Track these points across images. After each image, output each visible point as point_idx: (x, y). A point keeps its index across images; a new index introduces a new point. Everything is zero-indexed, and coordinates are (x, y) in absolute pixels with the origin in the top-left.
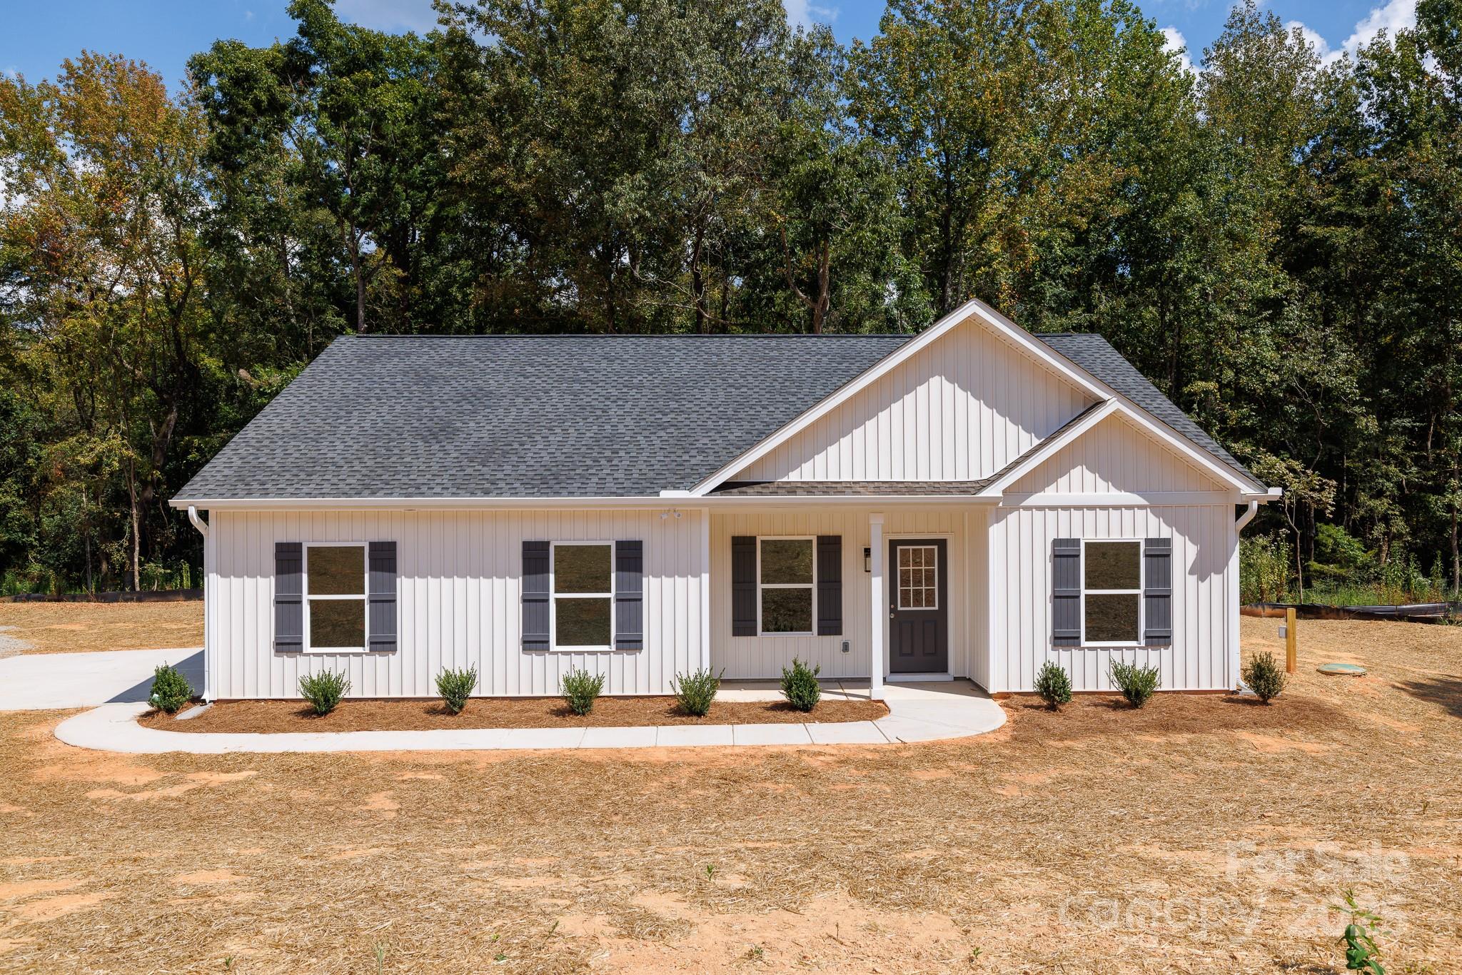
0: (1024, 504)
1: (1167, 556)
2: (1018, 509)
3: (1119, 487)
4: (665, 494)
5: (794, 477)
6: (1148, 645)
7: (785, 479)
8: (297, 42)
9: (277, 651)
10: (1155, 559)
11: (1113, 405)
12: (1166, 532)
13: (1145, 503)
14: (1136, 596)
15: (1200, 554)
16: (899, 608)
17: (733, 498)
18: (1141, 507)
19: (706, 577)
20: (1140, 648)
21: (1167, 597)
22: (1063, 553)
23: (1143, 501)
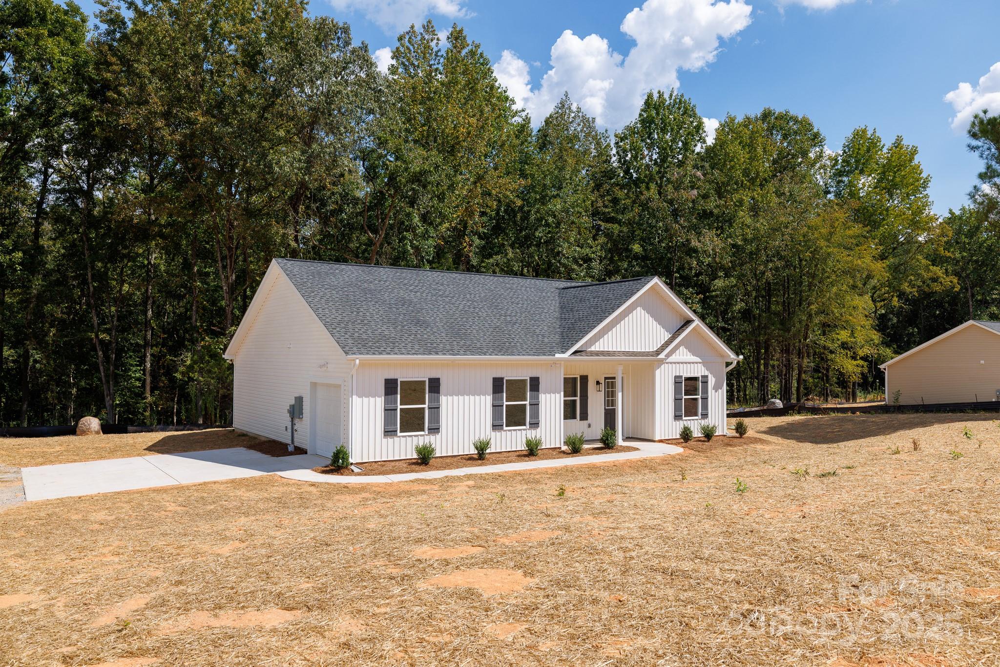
0: (666, 361)
1: (707, 382)
2: (664, 363)
3: (694, 354)
4: (557, 355)
5: (593, 349)
6: (701, 418)
7: (590, 350)
9: (385, 435)
10: (703, 383)
11: (697, 322)
12: (707, 373)
14: (698, 398)
15: (716, 381)
16: (607, 408)
17: (577, 358)
18: (700, 363)
19: (562, 393)
21: (707, 398)
22: (677, 380)
23: (700, 361)
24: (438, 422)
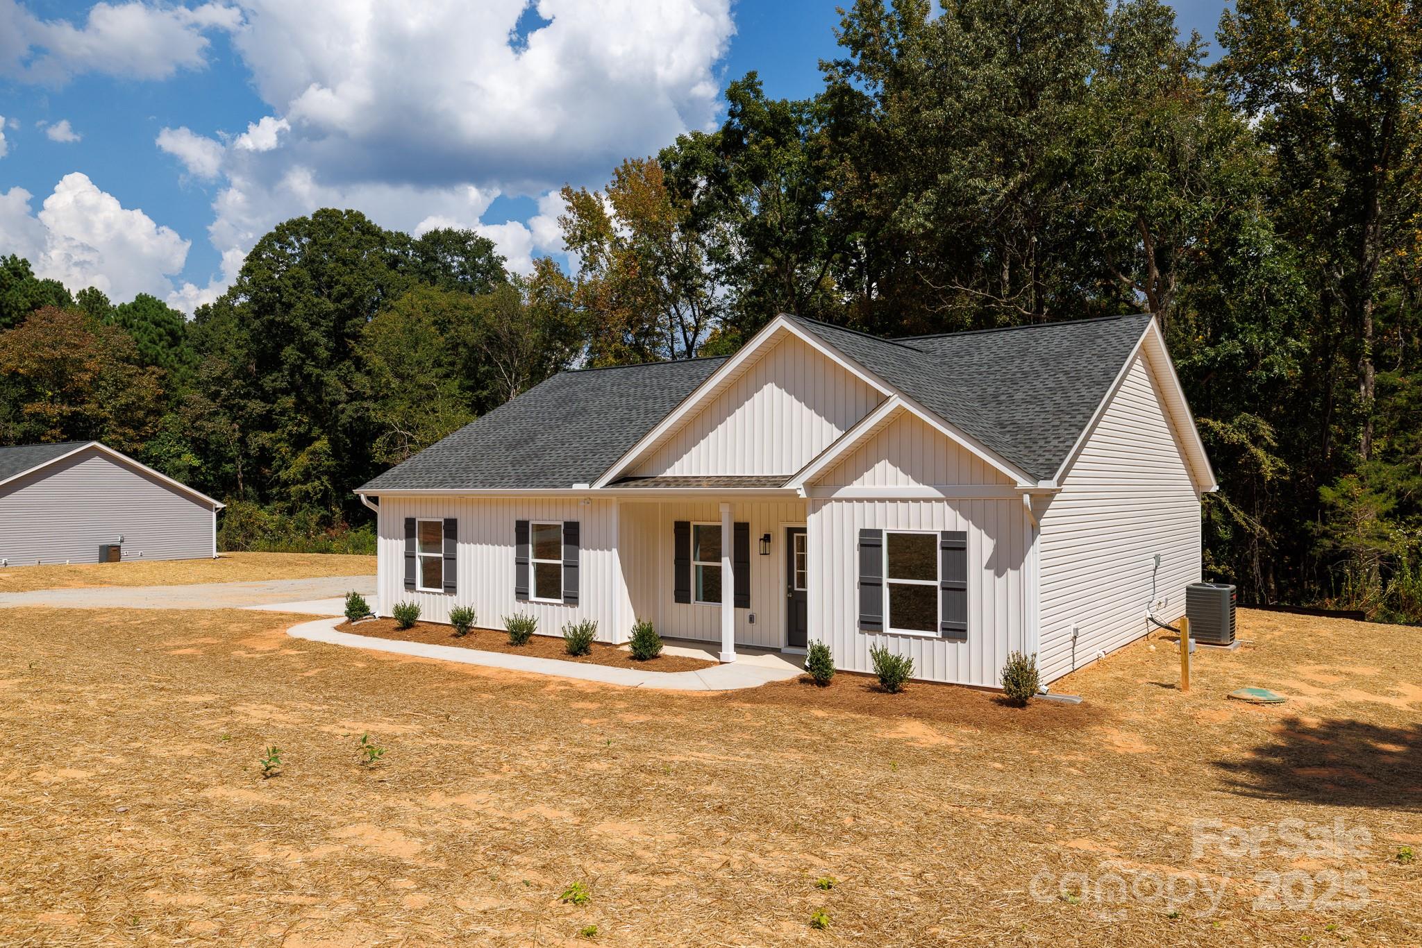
0: (835, 496)
1: (963, 549)
2: (830, 501)
3: (921, 479)
4: (576, 487)
5: (669, 473)
6: (944, 637)
7: (664, 475)
8: (730, 123)
9: (406, 588)
10: (951, 552)
11: (896, 402)
12: (962, 524)
13: (941, 496)
14: (935, 587)
15: (996, 548)
16: (796, 589)
18: (938, 500)
19: (615, 551)
20: (937, 639)
21: (963, 590)
22: (869, 541)
23: (940, 495)
24: (455, 579)
